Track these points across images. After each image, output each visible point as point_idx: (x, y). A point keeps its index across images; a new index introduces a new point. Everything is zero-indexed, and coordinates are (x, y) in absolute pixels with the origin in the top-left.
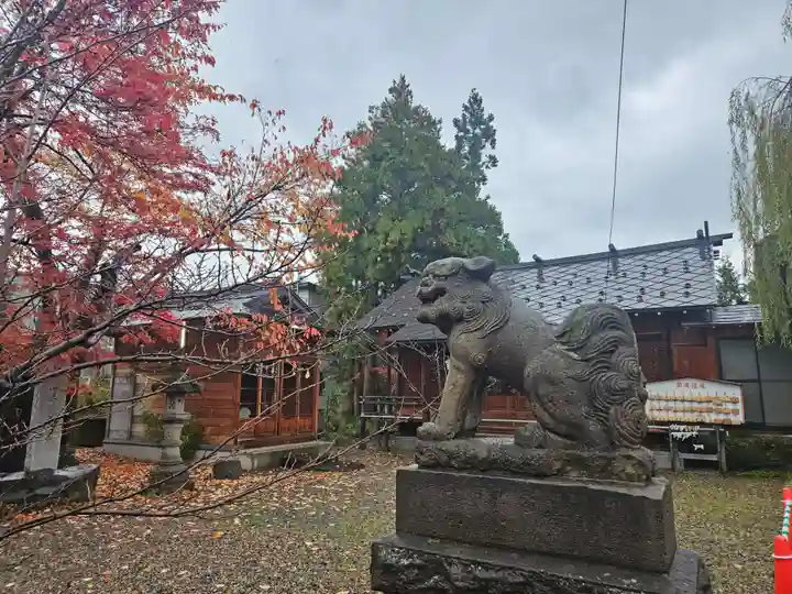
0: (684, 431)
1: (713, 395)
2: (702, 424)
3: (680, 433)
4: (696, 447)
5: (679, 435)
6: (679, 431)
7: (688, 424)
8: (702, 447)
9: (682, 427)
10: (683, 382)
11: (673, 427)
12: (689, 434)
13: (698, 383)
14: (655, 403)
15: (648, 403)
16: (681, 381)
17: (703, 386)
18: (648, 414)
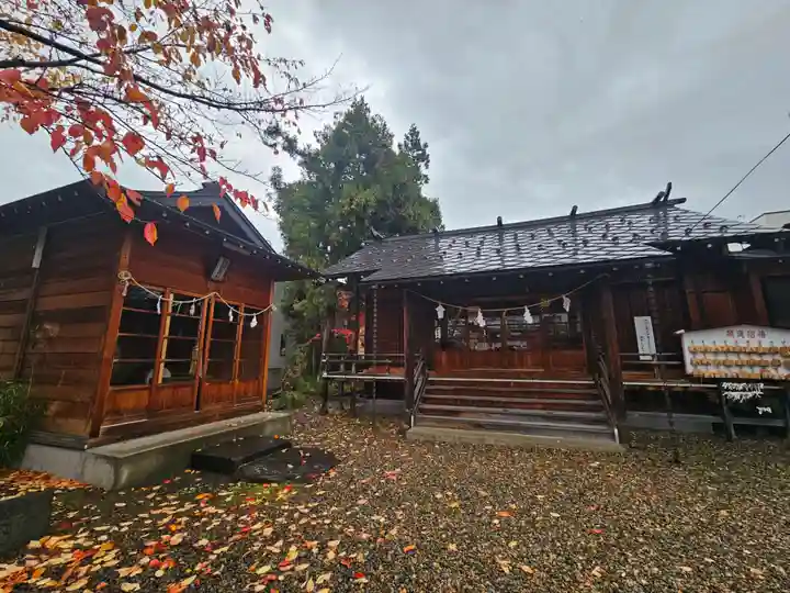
0: (744, 390)
1: (778, 345)
2: (768, 381)
3: (737, 394)
4: (761, 410)
5: (736, 395)
6: (734, 390)
7: (748, 381)
8: (769, 410)
9: (741, 386)
10: (736, 330)
11: (725, 385)
12: (750, 394)
13: (757, 330)
14: (700, 357)
15: (688, 357)
16: (731, 329)
17: (763, 335)
18: (690, 369)
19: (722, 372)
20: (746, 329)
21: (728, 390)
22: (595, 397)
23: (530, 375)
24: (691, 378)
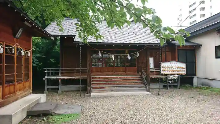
1: (181, 66)
13: (176, 62)
14: (164, 69)
15: (162, 69)
16: (171, 62)
17: (177, 64)
18: (162, 72)
20: (174, 62)
21: (169, 77)
22: (141, 80)
23: (122, 75)
24: (162, 75)
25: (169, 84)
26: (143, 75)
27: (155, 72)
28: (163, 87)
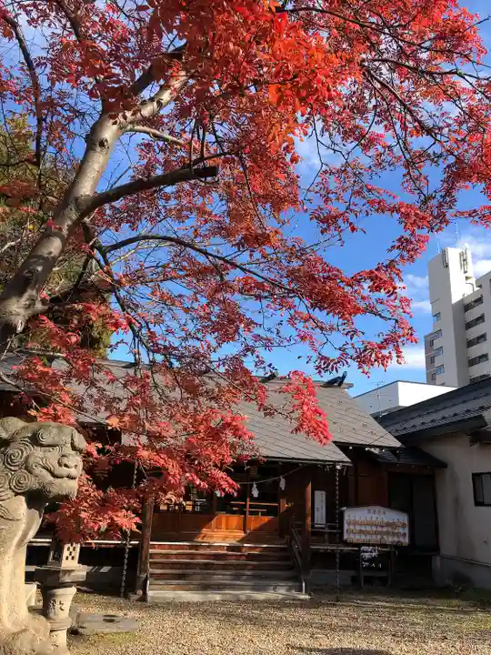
0: (371, 552)
2: (383, 545)
3: (367, 554)
6: (366, 552)
7: (373, 545)
9: (370, 549)
10: (372, 509)
11: (363, 548)
12: (373, 555)
13: (382, 509)
14: (352, 527)
15: (346, 527)
16: (370, 508)
18: (346, 537)
19: (363, 538)
20: (377, 508)
21: (364, 552)
22: (287, 558)
24: (346, 543)
25: (364, 574)
26: (293, 542)
27: (326, 536)
28: (349, 582)
